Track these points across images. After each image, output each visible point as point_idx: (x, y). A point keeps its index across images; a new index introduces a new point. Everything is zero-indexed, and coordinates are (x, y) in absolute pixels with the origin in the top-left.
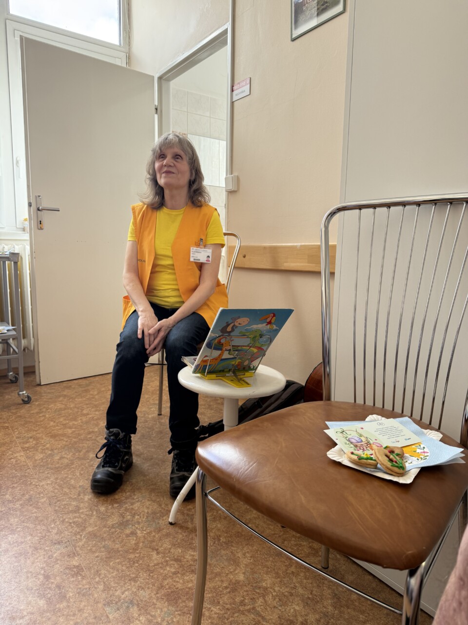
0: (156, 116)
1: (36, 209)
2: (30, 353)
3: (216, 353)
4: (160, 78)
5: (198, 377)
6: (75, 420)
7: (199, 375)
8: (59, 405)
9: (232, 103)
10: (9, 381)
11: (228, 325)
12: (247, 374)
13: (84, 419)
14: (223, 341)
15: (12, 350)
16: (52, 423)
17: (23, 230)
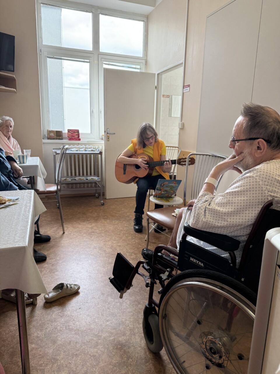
0: (156, 90)
1: (107, 133)
2: (104, 187)
3: (160, 192)
4: (158, 74)
5: (155, 199)
6: (119, 212)
7: (155, 198)
8: (114, 207)
9: (183, 93)
10: (96, 197)
11: (162, 184)
12: (171, 199)
13: (122, 212)
14: (161, 188)
15: (97, 185)
16: (112, 212)
17: (102, 139)
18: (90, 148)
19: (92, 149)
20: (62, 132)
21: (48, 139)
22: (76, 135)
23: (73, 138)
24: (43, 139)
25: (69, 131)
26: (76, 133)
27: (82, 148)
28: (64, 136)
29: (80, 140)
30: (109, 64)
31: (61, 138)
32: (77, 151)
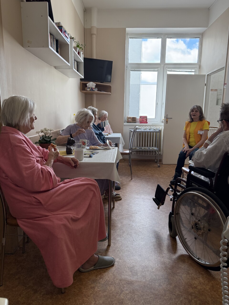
0: (205, 87)
1: (166, 118)
4: (208, 75)
9: (224, 89)
17: (163, 122)
18: (153, 128)
19: (155, 129)
20: (136, 118)
21: (127, 122)
22: (145, 120)
23: (143, 121)
24: (124, 123)
25: (141, 117)
26: (145, 119)
27: (148, 128)
28: (137, 121)
29: (147, 123)
30: (171, 71)
31: (135, 122)
32: (144, 130)
